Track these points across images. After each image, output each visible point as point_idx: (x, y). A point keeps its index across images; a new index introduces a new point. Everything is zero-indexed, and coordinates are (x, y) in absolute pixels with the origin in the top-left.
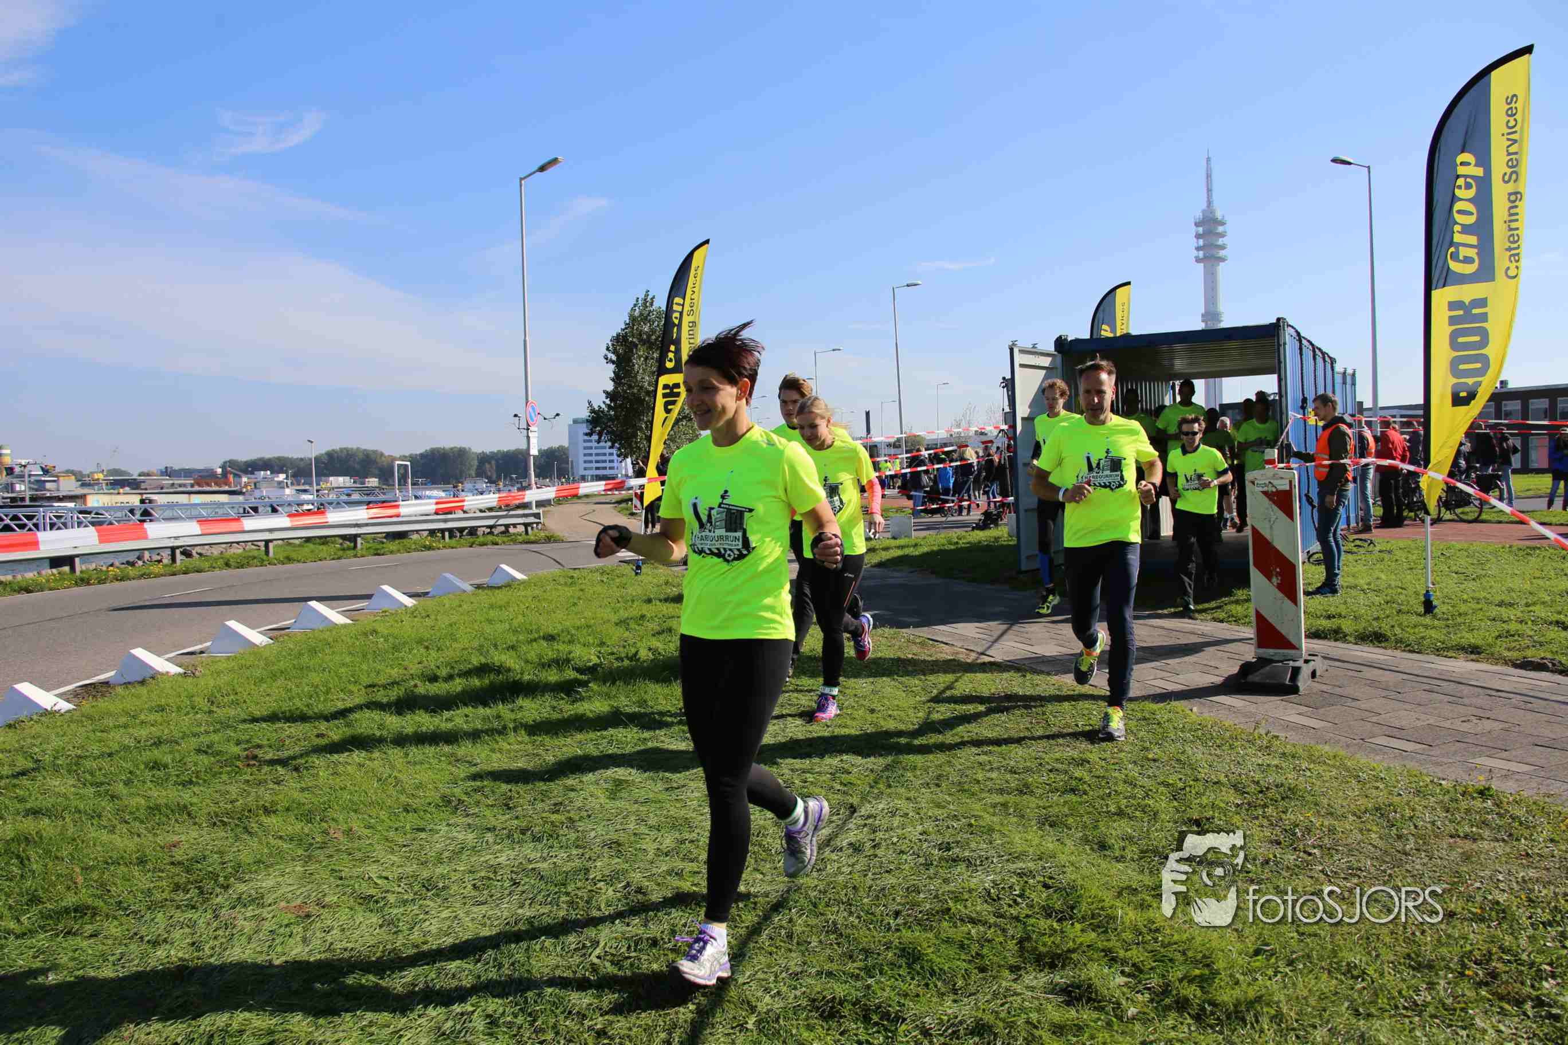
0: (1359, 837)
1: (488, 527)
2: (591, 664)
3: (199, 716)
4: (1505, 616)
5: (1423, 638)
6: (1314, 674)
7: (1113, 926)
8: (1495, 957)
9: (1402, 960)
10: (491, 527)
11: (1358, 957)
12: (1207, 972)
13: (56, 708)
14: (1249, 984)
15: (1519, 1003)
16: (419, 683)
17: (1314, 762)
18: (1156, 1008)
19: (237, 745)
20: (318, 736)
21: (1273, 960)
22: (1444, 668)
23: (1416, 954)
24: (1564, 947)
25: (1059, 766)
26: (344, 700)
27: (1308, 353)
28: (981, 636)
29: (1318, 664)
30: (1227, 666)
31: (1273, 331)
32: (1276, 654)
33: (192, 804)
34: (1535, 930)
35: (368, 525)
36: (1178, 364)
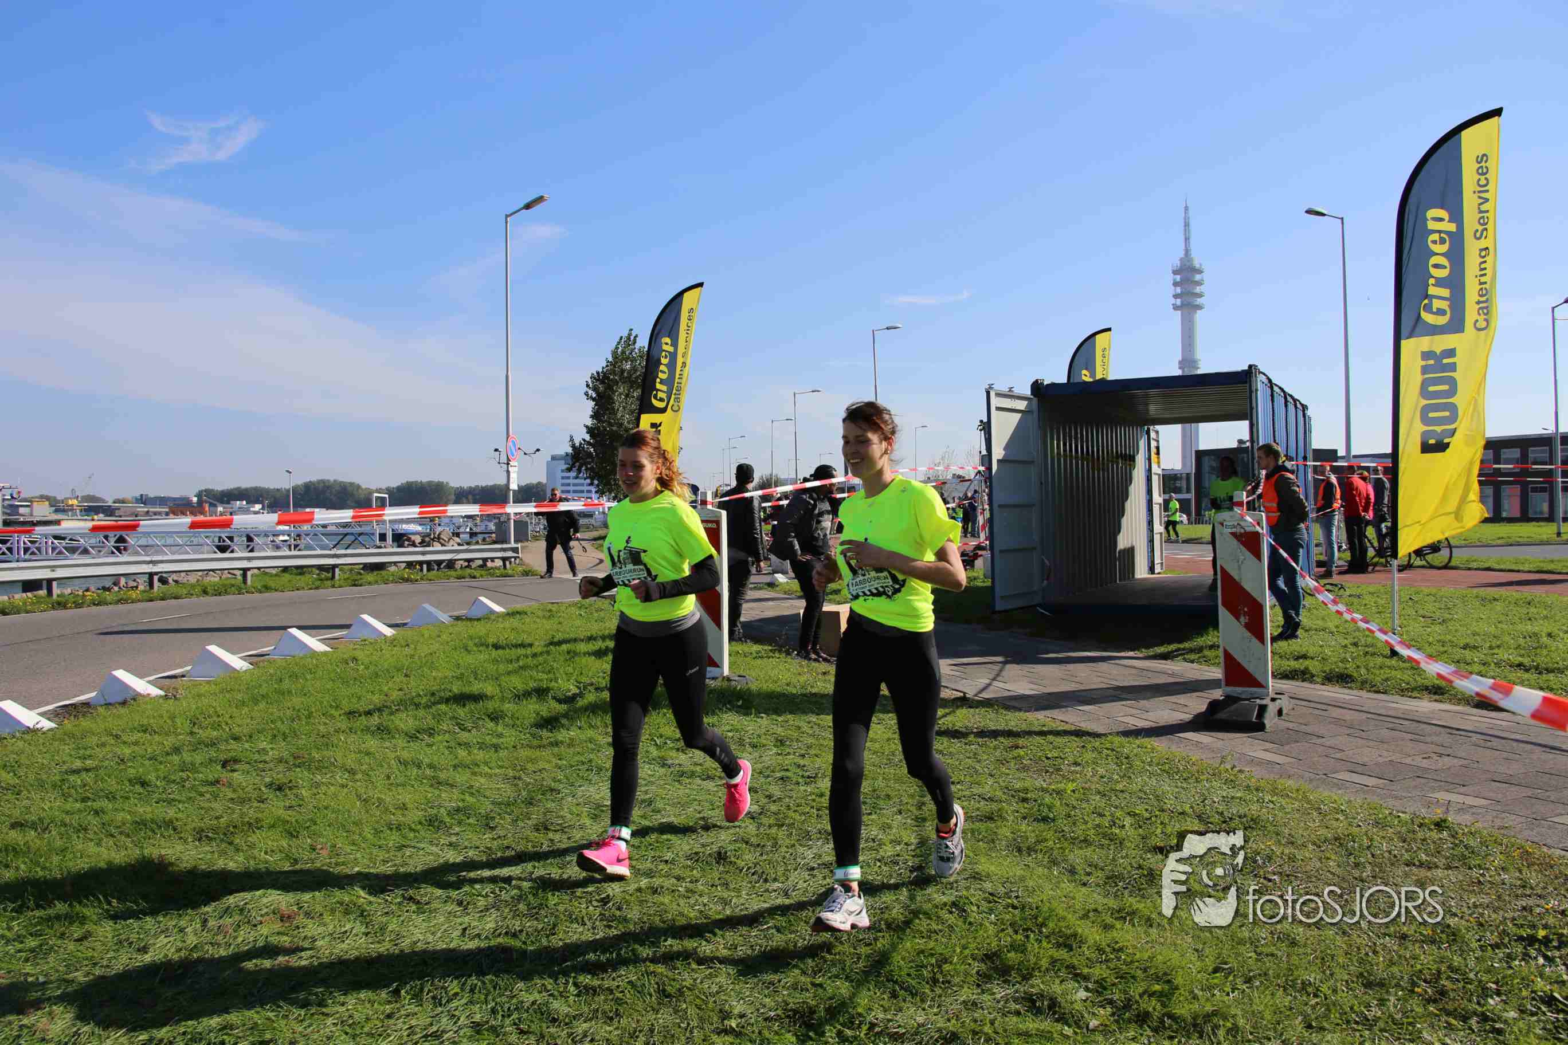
0: (1318, 865)
1: (465, 560)
2: (570, 694)
4: (1468, 658)
5: (1387, 680)
6: (1280, 712)
7: (1078, 944)
8: (1443, 976)
9: (1355, 979)
10: (469, 561)
11: (1313, 975)
12: (1167, 987)
13: (39, 726)
14: (1208, 1000)
15: (1465, 1019)
16: (400, 709)
17: (1277, 794)
18: (1115, 1021)
21: (1231, 978)
22: (1406, 707)
23: (1368, 973)
24: (1511, 968)
26: (325, 724)
27: (1280, 400)
29: (1284, 702)
30: (1196, 704)
31: (1245, 378)
32: (1243, 692)
33: (177, 820)
34: (1483, 951)
35: (346, 556)
36: (1153, 409)
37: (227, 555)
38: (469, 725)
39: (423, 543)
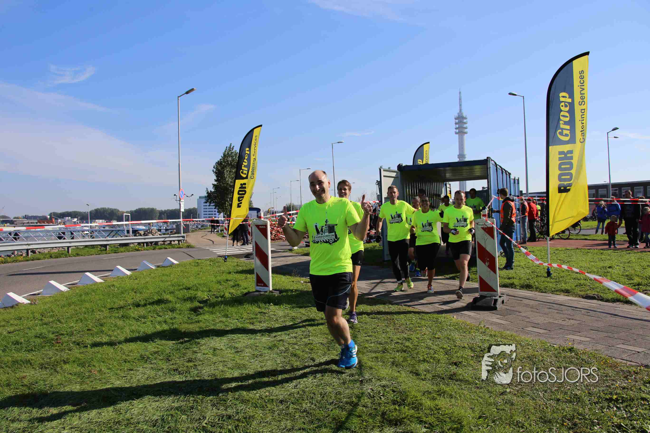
1: (162, 241)
2: (205, 299)
3: (37, 321)
4: (579, 278)
5: (547, 287)
6: (503, 302)
7: (421, 407)
8: (575, 417)
9: (539, 420)
10: (164, 241)
11: (521, 418)
12: (459, 426)
14: (477, 431)
16: (132, 307)
17: (503, 338)
19: (53, 334)
20: (88, 330)
21: (486, 420)
22: (555, 299)
23: (543, 416)
24: (603, 412)
25: (399, 341)
26: (99, 314)
27: (500, 171)
28: (367, 287)
29: (505, 298)
30: (467, 299)
31: (485, 163)
32: (488, 294)
33: (32, 360)
34: (591, 405)
35: (111, 240)
36: (448, 175)
37: (62, 241)
38: (161, 314)
39: (145, 234)
